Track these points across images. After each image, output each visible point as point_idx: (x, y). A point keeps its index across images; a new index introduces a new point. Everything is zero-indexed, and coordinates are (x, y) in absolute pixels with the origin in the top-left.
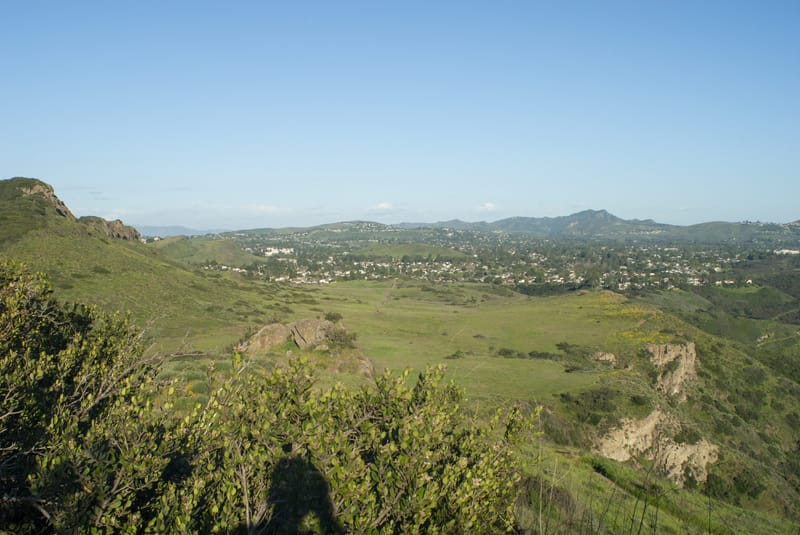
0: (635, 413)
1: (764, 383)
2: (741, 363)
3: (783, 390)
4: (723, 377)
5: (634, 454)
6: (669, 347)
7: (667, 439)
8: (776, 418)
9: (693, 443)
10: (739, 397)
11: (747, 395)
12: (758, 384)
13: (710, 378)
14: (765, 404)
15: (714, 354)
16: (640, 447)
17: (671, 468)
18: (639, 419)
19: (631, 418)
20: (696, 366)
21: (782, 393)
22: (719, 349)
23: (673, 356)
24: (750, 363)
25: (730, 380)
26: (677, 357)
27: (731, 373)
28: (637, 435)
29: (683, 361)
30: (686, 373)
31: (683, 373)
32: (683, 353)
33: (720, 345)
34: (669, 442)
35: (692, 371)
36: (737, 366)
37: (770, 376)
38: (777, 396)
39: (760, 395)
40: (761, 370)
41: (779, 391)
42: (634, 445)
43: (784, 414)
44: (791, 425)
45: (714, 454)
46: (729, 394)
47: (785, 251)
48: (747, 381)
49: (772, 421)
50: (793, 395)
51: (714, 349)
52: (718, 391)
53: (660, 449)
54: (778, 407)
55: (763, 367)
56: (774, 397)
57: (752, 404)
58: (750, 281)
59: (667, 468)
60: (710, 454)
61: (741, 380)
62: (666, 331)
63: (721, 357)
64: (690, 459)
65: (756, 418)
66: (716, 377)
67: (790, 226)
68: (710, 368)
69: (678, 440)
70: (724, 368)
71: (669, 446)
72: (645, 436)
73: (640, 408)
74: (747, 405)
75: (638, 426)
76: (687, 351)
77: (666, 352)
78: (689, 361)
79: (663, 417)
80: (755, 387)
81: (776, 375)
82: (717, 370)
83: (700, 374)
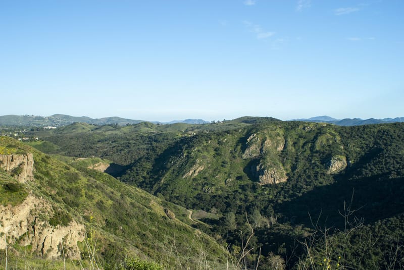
0: (10, 200)
1: (79, 181)
2: (63, 169)
3: (91, 185)
4: (52, 178)
5: (10, 241)
6: (15, 156)
7: (43, 223)
8: (90, 205)
9: (66, 225)
10: (65, 193)
11: (70, 191)
12: (75, 183)
13: (43, 179)
14: (82, 196)
15: (43, 163)
16: (15, 234)
17: (49, 251)
18: (14, 206)
19: (5, 206)
20: (33, 172)
21: (91, 188)
22: (47, 160)
23: (18, 163)
24: (68, 169)
25: (57, 181)
26: (21, 164)
27: (57, 176)
28: (12, 222)
29: (25, 167)
30: (28, 176)
31: (26, 175)
32: (25, 161)
33: (48, 158)
34: (45, 226)
35: (31, 175)
36: (60, 171)
37: (82, 177)
38: (89, 190)
39: (78, 190)
40: (76, 173)
41: (89, 187)
42: (9, 233)
43: (95, 201)
44: (100, 209)
45: (82, 233)
46: (57, 190)
47: (50, 127)
48: (68, 181)
49: (88, 207)
50: (98, 189)
51: (43, 160)
52: (50, 188)
53: (36, 233)
54: (91, 198)
55: (77, 171)
56: (87, 191)
57: (74, 197)
58: (37, 138)
59: (45, 252)
60: (79, 234)
61: (64, 180)
62: (10, 146)
63: (49, 165)
64: (64, 239)
65: (77, 205)
66: (47, 179)
67: (48, 118)
68: (42, 173)
69: (53, 223)
70: (51, 173)
71: (46, 230)
72: (21, 223)
73: (14, 194)
74: (70, 197)
75: (13, 214)
76: (28, 159)
77: (12, 160)
78: (30, 167)
79: (37, 202)
80: (74, 184)
81: (85, 176)
82: (47, 174)
83: (37, 177)
